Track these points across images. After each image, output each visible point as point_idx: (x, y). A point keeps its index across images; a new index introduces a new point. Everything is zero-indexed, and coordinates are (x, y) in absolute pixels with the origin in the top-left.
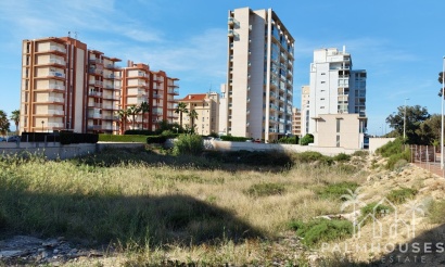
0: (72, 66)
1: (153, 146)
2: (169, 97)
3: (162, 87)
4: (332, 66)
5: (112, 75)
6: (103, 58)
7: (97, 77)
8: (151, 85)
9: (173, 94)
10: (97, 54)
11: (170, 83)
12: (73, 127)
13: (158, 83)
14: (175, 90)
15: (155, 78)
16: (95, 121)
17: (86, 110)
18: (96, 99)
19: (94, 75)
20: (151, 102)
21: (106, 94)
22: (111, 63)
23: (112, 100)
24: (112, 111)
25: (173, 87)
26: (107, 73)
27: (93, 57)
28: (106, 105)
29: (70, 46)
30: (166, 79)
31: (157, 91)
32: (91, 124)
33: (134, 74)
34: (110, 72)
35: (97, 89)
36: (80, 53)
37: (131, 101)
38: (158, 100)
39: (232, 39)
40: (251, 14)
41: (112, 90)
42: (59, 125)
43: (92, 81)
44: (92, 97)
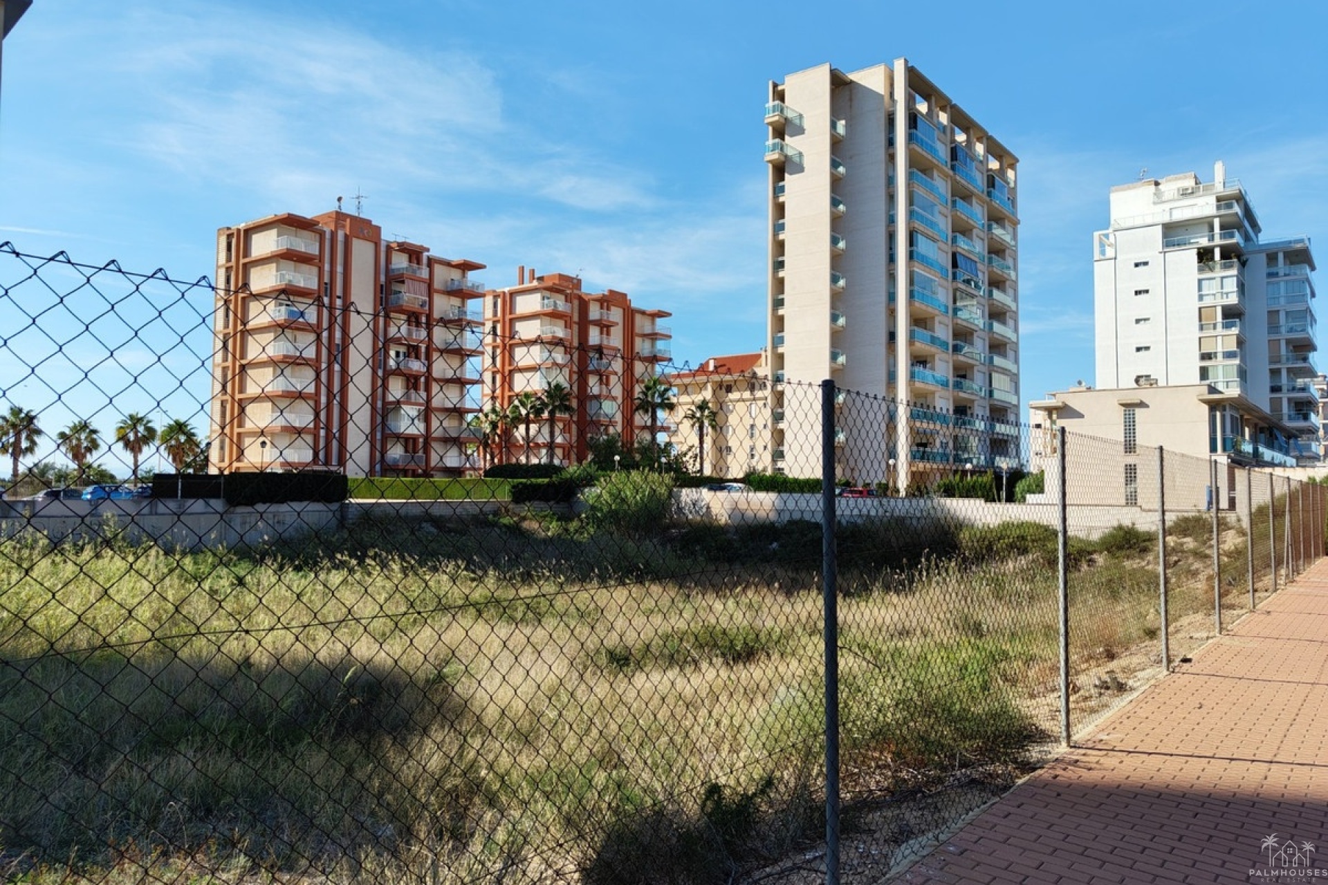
0: (339, 291)
1: (525, 509)
2: (639, 368)
3: (616, 339)
4: (1173, 233)
5: (462, 309)
6: (431, 262)
7: (413, 318)
8: (583, 335)
9: (654, 359)
10: (414, 253)
11: (642, 325)
12: (342, 462)
13: (605, 327)
14: (660, 345)
15: (594, 312)
16: (409, 442)
17: (383, 411)
18: (412, 382)
19: (402, 311)
20: (583, 383)
21: (441, 367)
22: (456, 274)
23: (461, 383)
24: (459, 412)
25: (653, 337)
26: (443, 306)
27: (400, 262)
28: (444, 397)
29: (334, 235)
30: (630, 314)
31: (599, 350)
32: (396, 452)
33: (528, 304)
34: (456, 301)
35: (413, 351)
36: (362, 253)
37: (521, 383)
38: (603, 378)
39: (780, 170)
40: (839, 84)
41: (462, 354)
42: (301, 454)
43: (399, 328)
44: (398, 372)
